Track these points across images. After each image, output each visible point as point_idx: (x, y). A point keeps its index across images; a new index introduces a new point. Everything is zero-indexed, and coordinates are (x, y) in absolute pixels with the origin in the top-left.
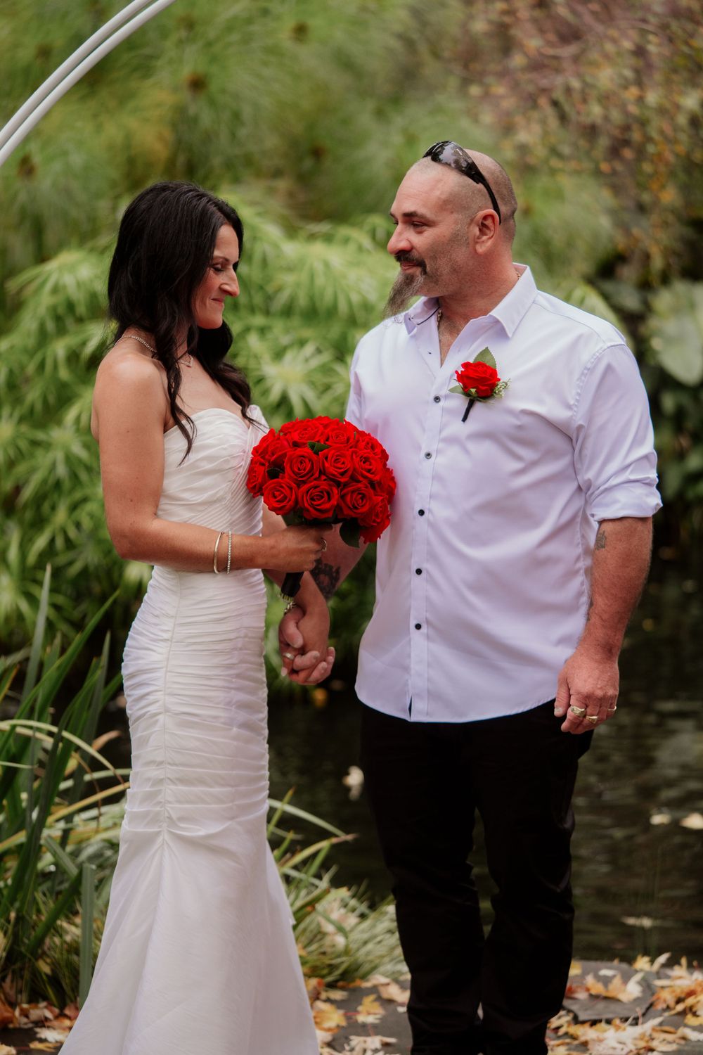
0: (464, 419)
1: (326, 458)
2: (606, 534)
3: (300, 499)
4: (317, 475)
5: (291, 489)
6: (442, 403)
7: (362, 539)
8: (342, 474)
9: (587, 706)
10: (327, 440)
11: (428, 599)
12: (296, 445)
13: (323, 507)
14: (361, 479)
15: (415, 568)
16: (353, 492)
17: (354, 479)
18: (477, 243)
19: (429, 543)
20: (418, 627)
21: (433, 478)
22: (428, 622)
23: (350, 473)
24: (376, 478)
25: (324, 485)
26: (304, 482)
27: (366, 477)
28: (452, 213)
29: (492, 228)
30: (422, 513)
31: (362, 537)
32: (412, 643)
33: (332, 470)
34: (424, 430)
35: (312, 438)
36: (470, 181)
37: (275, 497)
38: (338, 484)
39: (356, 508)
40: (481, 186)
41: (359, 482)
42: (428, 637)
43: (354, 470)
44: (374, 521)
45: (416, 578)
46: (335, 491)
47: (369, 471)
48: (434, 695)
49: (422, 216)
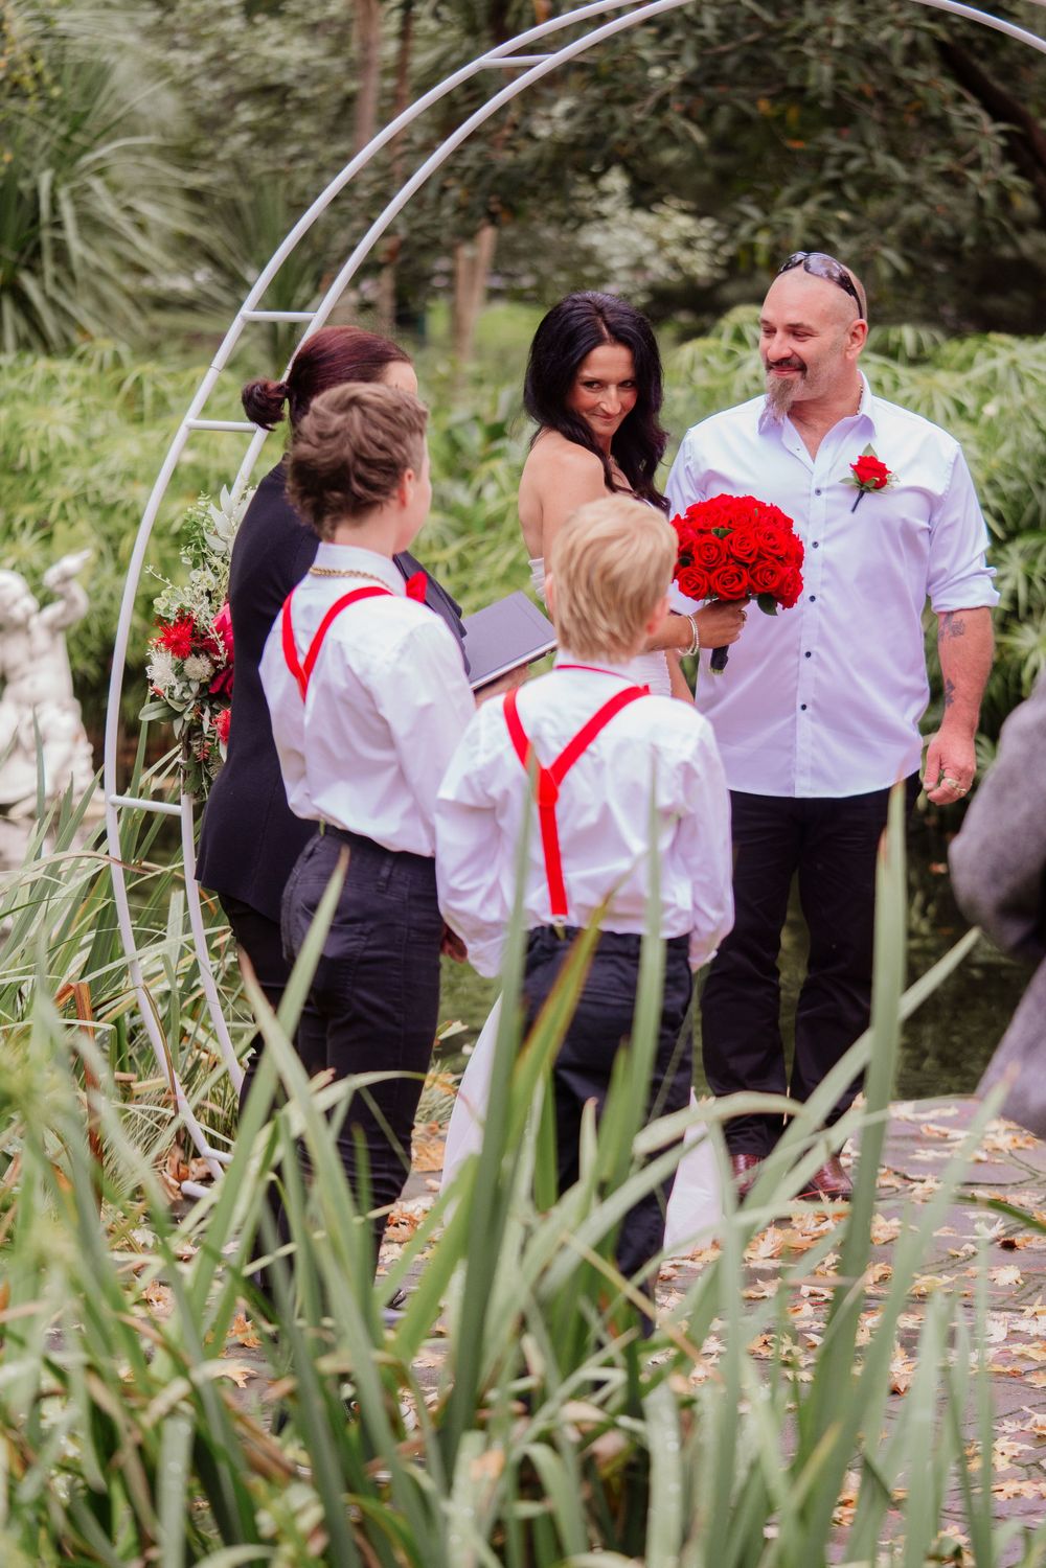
0: (853, 510)
1: (731, 543)
2: (964, 622)
3: (712, 584)
4: (724, 560)
5: (702, 576)
6: (824, 495)
7: (780, 606)
8: (749, 555)
9: (960, 779)
10: (730, 522)
11: (817, 681)
12: (701, 532)
13: (736, 589)
14: (767, 556)
15: (805, 652)
16: (762, 570)
17: (760, 557)
18: (848, 350)
19: (820, 627)
20: (804, 707)
21: (823, 566)
22: (815, 704)
23: (755, 553)
24: (781, 553)
25: (733, 569)
26: (714, 568)
27: (770, 554)
28: (832, 324)
29: (861, 337)
30: (813, 598)
31: (779, 604)
32: (798, 724)
33: (737, 554)
34: (808, 523)
35: (714, 525)
36: (847, 294)
37: (690, 586)
38: (746, 565)
39: (766, 584)
40: (853, 297)
41: (765, 559)
42: (813, 719)
43: (760, 549)
44: (787, 592)
45: (806, 662)
46: (745, 572)
47: (774, 547)
48: (817, 773)
49: (809, 328)
